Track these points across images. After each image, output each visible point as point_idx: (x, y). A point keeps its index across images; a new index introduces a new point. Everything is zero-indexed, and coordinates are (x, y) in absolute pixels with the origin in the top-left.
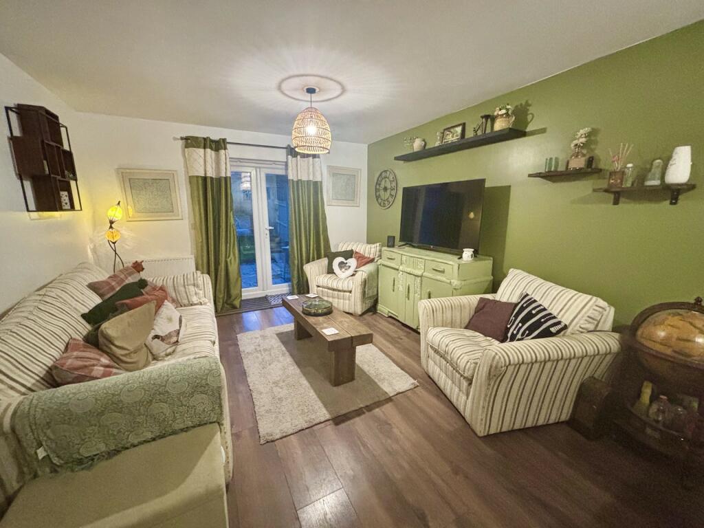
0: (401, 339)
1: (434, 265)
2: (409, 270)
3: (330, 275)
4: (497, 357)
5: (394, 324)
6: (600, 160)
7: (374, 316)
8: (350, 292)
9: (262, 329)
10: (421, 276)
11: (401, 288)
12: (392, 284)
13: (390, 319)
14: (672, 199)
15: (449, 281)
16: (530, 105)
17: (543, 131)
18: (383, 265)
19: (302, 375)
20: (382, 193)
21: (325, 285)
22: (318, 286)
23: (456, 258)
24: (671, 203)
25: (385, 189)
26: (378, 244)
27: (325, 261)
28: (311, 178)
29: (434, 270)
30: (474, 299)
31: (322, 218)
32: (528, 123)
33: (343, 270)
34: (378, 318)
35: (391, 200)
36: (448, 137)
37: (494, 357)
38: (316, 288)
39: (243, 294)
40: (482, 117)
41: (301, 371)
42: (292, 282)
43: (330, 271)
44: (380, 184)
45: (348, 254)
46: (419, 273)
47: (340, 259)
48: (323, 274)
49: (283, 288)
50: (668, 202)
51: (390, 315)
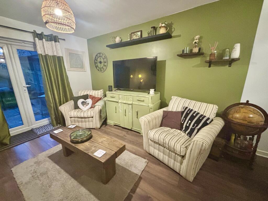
0: (126, 136)
1: (138, 98)
2: (124, 102)
3: (77, 110)
4: (204, 145)
5: (118, 129)
6: (203, 49)
7: (106, 126)
8: (92, 117)
9: (34, 156)
10: (132, 104)
11: (121, 111)
12: (115, 109)
13: (115, 126)
14: (229, 65)
15: (147, 105)
16: (173, 24)
17: (179, 36)
18: (108, 101)
19: (80, 186)
20: (99, 64)
21: (76, 116)
22: (71, 118)
23: (146, 94)
24: (229, 66)
25: (101, 62)
26: (102, 90)
27: (72, 102)
28: (55, 54)
29: (138, 100)
30: (161, 112)
31: (66, 78)
32: (173, 32)
33: (85, 106)
34: (108, 127)
35: (104, 67)
36: (134, 37)
37: (202, 145)
38: (69, 119)
39: (10, 133)
40: (152, 28)
41: (78, 182)
42: (51, 117)
43: (76, 107)
44: (97, 60)
45: (86, 97)
46: (131, 103)
47: (82, 100)
48: (72, 110)
49: (45, 121)
50: (228, 66)
51: (115, 124)
